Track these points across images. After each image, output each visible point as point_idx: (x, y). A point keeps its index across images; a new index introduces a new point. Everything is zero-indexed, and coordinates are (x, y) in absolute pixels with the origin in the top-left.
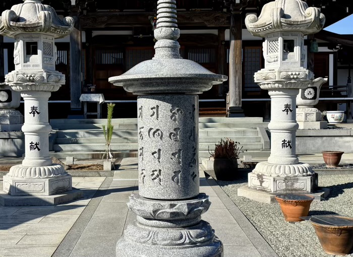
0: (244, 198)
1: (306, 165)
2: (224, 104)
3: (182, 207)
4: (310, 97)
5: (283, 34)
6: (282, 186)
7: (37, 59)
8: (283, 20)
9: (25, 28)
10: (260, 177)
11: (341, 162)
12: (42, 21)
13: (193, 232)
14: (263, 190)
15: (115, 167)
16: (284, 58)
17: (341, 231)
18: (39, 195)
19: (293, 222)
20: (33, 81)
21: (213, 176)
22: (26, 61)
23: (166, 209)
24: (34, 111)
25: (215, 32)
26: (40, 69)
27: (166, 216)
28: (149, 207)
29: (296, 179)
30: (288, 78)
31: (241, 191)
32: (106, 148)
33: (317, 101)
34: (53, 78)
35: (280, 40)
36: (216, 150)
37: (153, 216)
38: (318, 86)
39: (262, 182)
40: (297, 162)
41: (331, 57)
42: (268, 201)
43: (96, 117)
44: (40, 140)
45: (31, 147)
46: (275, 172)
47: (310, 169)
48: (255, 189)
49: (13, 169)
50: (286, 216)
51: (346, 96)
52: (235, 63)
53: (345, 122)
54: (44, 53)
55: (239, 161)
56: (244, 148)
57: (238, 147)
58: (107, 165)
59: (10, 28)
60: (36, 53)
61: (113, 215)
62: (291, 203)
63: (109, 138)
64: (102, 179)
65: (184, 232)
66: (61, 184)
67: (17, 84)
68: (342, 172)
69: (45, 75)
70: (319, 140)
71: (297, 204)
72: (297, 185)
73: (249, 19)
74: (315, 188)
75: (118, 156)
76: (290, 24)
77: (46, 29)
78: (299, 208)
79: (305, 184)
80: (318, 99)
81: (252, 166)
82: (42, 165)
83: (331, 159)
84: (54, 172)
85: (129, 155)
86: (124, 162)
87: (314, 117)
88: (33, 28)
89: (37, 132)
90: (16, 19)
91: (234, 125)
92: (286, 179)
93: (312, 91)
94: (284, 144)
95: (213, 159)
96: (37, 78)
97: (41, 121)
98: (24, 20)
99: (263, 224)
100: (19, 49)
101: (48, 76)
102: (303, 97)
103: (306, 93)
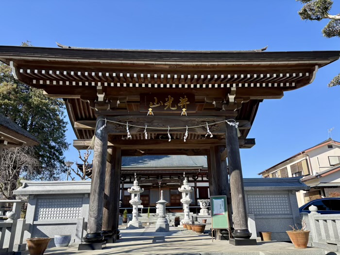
4: (205, 206)
10: (182, 222)
16: (186, 197)
18: (136, 226)
22: (134, 198)
26: (137, 199)
29: (189, 222)
30: (186, 201)
33: (207, 207)
35: (185, 193)
36: (175, 219)
38: (207, 202)
43: (141, 213)
49: (130, 222)
54: (138, 196)
58: (148, 224)
59: (132, 191)
60: (136, 196)
66: (140, 225)
67: (132, 203)
73: (179, 188)
77: (139, 191)
83: (204, 221)
90: (133, 189)
92: (187, 222)
94: (187, 215)
96: (136, 201)
97: (136, 211)
98: (135, 190)
100: (133, 195)
101: (139, 201)
102: (203, 206)
103: (204, 204)
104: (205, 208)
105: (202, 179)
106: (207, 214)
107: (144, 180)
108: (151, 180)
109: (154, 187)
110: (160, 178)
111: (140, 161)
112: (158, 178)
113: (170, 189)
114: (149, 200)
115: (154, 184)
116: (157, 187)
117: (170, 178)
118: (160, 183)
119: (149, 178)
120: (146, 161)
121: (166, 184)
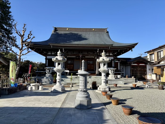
0: (97, 92)
1: (108, 86)
2: (95, 73)
3: (85, 90)
4: (113, 72)
5: (103, 62)
6: (103, 90)
7: (60, 66)
8: (103, 60)
9: (58, 61)
10: (100, 88)
11: (117, 86)
12: (61, 60)
13: (86, 93)
14: (100, 91)
15: (72, 86)
16: (104, 67)
17: (109, 96)
18: (59, 91)
19: (104, 96)
20: (59, 70)
21: (92, 88)
22: (58, 66)
23: (83, 90)
24: (59, 75)
25: (94, 57)
26: (60, 68)
27: (83, 91)
28: (81, 90)
29: (106, 89)
30: (104, 70)
31: (96, 91)
32: (71, 82)
33: (114, 73)
34: (63, 69)
35: (103, 63)
36: (92, 83)
37: (81, 91)
38: (114, 70)
39: (100, 89)
40: (106, 85)
41: (119, 63)
42: (101, 92)
43: (67, 75)
44: (60, 80)
45: (58, 82)
46: (102, 87)
47: (109, 87)
48: (99, 90)
49: (54, 86)
50: (103, 95)
51: (122, 72)
52: (97, 65)
53: (121, 77)
54: (61, 65)
55: (97, 85)
56: (98, 83)
57: (97, 82)
58: (71, 86)
59: (56, 60)
60: (60, 65)
61: (73, 94)
62: (104, 92)
63: (71, 80)
64: (70, 89)
65: (85, 93)
66: (63, 89)
67: (56, 70)
68: (117, 88)
69: (61, 69)
70: (114, 81)
71: (105, 92)
72: (106, 90)
73: (97, 60)
74: (110, 90)
75: (73, 84)
76: (104, 61)
77: (62, 61)
78: (105, 93)
79: (108, 90)
80: (114, 72)
81: (99, 86)
82: (60, 85)
83: (115, 85)
84: (62, 87)
85: (75, 84)
86: (74, 85)
87: (113, 77)
88: (60, 61)
89: (59, 79)
90: (57, 59)
91: (97, 78)
92: (104, 89)
93: (113, 71)
94: (104, 82)
95: (92, 85)
96: (60, 69)
97: (60, 77)
98: (58, 59)
99: (99, 96)
100: (57, 64)
101: (62, 69)
102: (111, 72)
103: (112, 71)
104: (113, 74)
105: (109, 54)
106: (114, 78)
107: (70, 54)
108: (75, 54)
109: (77, 59)
110: (81, 53)
111: (68, 42)
112: (79, 53)
113: (87, 61)
114: (73, 67)
115: (77, 57)
116: (79, 59)
117: (88, 53)
118: (81, 56)
119: (73, 53)
120: (72, 41)
121: (84, 57)
